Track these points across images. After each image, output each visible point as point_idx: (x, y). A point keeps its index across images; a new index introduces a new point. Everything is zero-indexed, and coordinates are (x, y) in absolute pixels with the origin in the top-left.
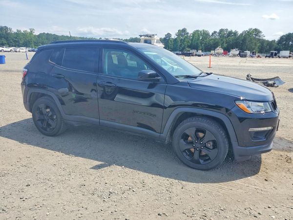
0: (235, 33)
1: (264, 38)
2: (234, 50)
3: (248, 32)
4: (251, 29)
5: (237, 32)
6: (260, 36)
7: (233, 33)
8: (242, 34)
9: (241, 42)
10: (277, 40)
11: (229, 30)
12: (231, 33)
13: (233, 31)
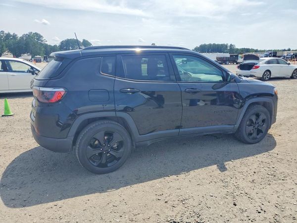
0: (15, 36)
1: (46, 43)
2: (25, 55)
3: (29, 36)
4: (31, 33)
5: (16, 35)
6: (42, 41)
7: (11, 36)
8: (22, 38)
9: (24, 46)
10: (58, 45)
11: (6, 32)
12: (8, 35)
13: (12, 34)
